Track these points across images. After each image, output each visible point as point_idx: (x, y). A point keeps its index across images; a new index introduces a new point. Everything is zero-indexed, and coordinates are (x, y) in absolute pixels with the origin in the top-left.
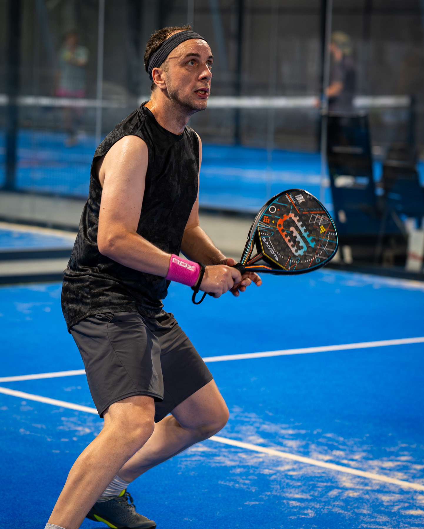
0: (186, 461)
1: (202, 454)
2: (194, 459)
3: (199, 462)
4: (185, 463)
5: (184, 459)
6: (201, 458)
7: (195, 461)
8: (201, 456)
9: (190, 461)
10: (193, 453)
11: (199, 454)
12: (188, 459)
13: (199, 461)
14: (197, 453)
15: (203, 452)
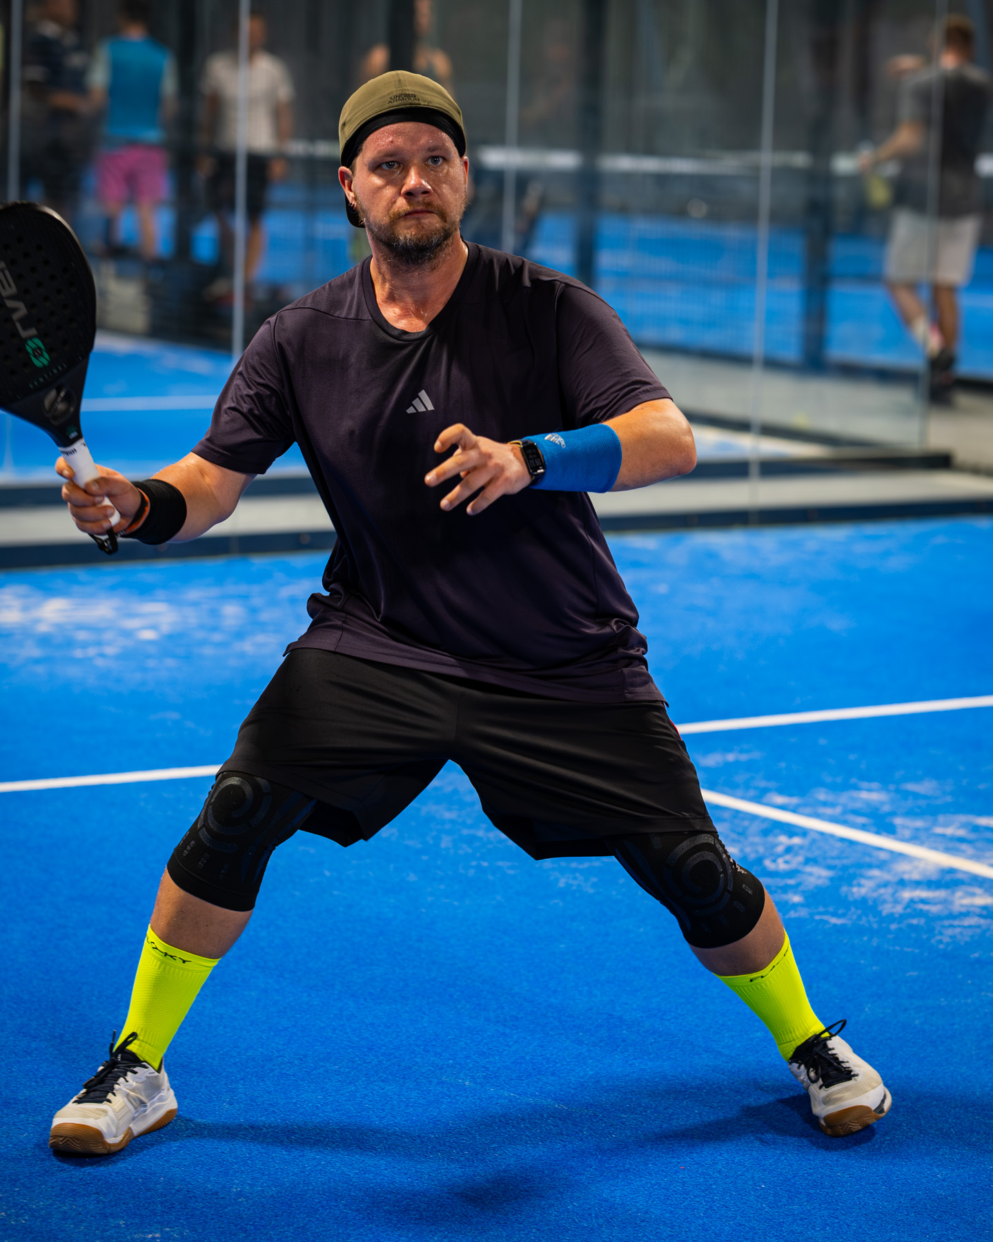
0: (952, 926)
1: (984, 913)
2: (967, 922)
3: (978, 931)
4: (950, 932)
5: (946, 923)
6: (982, 921)
7: (970, 927)
8: (981, 916)
9: (959, 926)
10: (964, 910)
11: (978, 911)
12: (956, 923)
13: (979, 927)
14: (972, 909)
15: (985, 908)
